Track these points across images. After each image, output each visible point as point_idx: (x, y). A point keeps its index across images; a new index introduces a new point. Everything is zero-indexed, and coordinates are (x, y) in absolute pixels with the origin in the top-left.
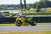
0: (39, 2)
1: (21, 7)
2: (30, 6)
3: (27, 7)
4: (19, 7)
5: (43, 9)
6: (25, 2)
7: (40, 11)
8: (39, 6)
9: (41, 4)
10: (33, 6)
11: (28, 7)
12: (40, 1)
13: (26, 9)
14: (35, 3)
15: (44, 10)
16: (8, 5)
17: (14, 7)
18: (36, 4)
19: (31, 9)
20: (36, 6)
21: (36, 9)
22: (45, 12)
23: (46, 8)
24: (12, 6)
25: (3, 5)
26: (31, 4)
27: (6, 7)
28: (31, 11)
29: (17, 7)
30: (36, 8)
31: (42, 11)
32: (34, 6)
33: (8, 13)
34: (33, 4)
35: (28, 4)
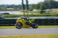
0: (43, 3)
1: (22, 8)
2: (33, 7)
3: (29, 8)
4: (21, 7)
5: (47, 10)
6: (27, 2)
7: (44, 12)
8: (43, 7)
9: (45, 5)
10: (36, 7)
11: (31, 8)
12: (44, 1)
13: (28, 10)
14: (38, 3)
15: (48, 12)
16: (8, 5)
17: (15, 8)
18: (40, 5)
19: (34, 10)
20: (40, 6)
21: (40, 11)
22: (50, 14)
23: (51, 9)
24: (12, 6)
25: (2, 5)
26: (34, 5)
27: (5, 8)
28: (34, 12)
29: (18, 8)
30: (40, 9)
31: (47, 12)
32: (38, 6)
33: (8, 14)
34: (37, 5)
35: (30, 5)
